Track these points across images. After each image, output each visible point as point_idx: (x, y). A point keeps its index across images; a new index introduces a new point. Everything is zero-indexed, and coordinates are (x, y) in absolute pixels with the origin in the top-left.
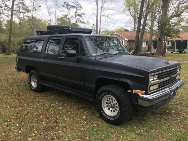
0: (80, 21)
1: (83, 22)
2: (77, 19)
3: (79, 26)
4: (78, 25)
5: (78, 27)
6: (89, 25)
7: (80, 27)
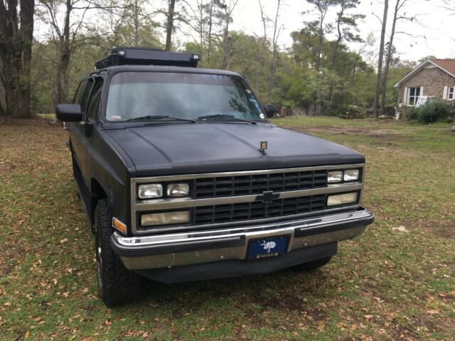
0: (351, 35)
1: (358, 39)
2: (341, 31)
3: (346, 49)
4: (343, 47)
5: (343, 50)
6: (372, 45)
7: (348, 51)
